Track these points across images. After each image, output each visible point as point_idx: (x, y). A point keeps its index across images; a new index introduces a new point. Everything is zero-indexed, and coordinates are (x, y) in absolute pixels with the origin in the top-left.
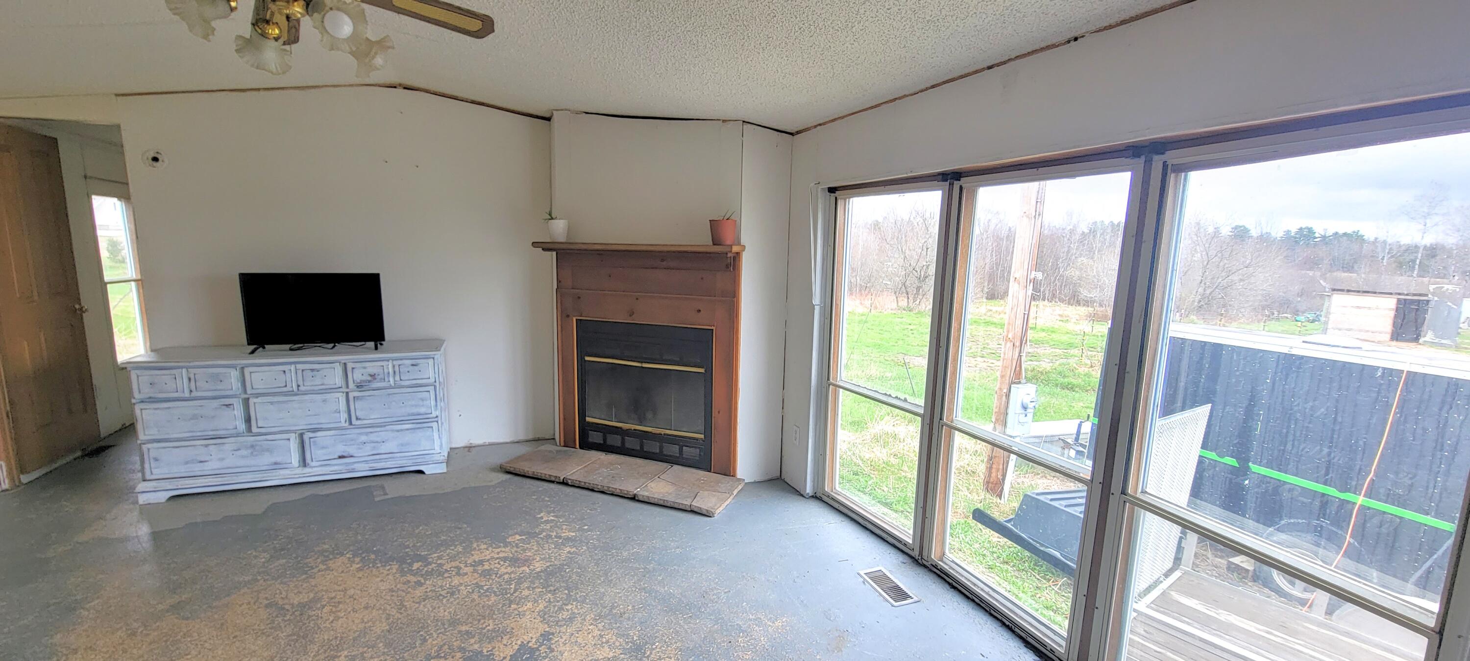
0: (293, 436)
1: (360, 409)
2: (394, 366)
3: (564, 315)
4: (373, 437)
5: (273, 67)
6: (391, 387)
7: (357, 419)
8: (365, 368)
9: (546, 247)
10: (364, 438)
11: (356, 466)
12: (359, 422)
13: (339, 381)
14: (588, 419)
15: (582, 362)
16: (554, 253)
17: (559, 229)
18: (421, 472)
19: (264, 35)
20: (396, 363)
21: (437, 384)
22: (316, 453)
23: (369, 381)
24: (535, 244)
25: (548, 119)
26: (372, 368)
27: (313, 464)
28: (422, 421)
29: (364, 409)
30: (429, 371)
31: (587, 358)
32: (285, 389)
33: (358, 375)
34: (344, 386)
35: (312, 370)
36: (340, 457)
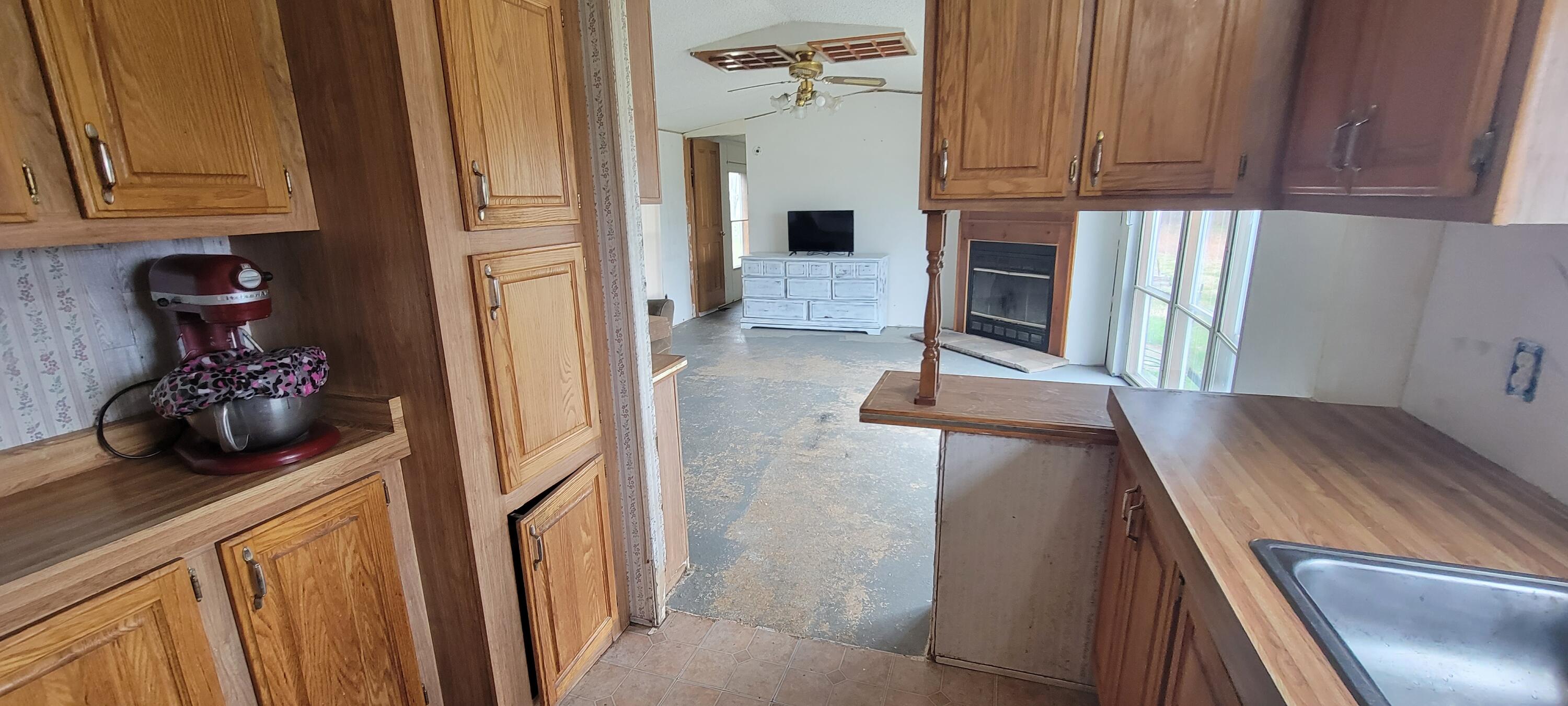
0: (805, 303)
1: (837, 290)
2: (856, 266)
3: (963, 238)
4: (842, 308)
6: (854, 279)
7: (836, 296)
8: (841, 266)
10: (838, 308)
11: (834, 324)
12: (836, 298)
13: (828, 273)
14: (972, 312)
15: (972, 272)
18: (866, 333)
19: (799, 105)
20: (858, 264)
21: (879, 279)
22: (814, 313)
23: (843, 275)
26: (845, 266)
27: (813, 319)
28: (868, 301)
29: (841, 290)
30: (874, 271)
31: (975, 269)
32: (803, 276)
33: (837, 271)
34: (830, 276)
35: (816, 266)
36: (826, 317)
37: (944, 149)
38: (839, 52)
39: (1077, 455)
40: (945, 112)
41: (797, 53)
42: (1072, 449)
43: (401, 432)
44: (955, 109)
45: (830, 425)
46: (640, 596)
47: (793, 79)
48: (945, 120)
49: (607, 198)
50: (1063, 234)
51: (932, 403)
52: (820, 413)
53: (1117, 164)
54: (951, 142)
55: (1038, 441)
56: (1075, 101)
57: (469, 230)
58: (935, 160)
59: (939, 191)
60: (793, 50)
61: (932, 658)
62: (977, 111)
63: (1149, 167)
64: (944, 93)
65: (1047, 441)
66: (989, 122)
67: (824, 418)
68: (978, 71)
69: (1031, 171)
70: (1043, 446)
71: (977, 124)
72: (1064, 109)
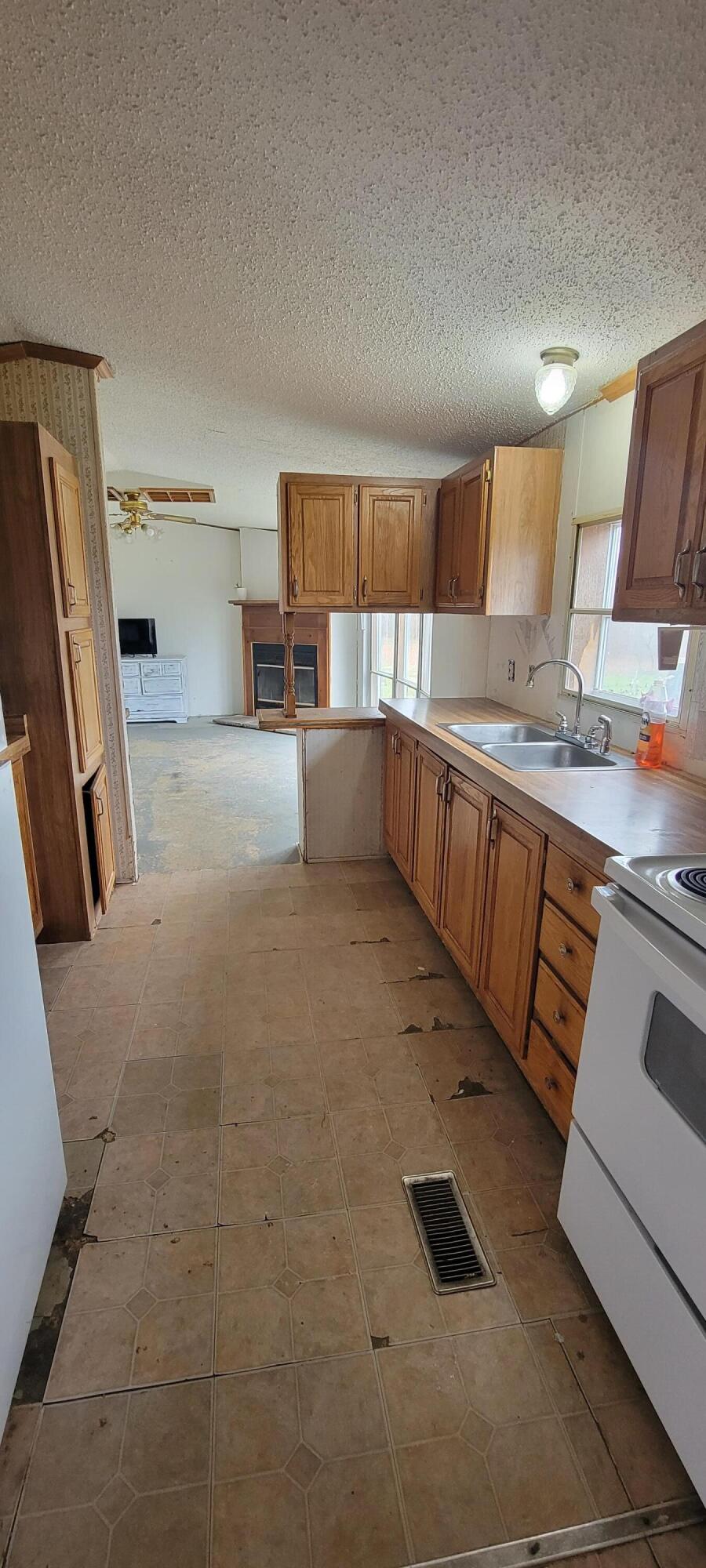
1: (146, 686)
2: (162, 666)
3: (246, 641)
4: (153, 702)
5: (129, 542)
6: (161, 676)
7: (146, 692)
8: (147, 666)
9: (236, 603)
10: (149, 702)
11: (145, 716)
12: (146, 694)
13: (138, 673)
14: (259, 699)
15: (255, 667)
16: (241, 606)
17: (242, 594)
18: (174, 722)
19: (127, 533)
20: (163, 664)
21: (182, 676)
23: (150, 673)
24: (230, 602)
25: (239, 530)
26: (152, 666)
28: (174, 695)
29: (150, 687)
30: (176, 669)
31: (258, 664)
33: (145, 670)
34: (140, 675)
35: (126, 667)
36: (138, 711)
37: (295, 581)
38: (158, 496)
39: (368, 732)
40: (294, 561)
41: (125, 493)
42: (366, 731)
43: (27, 735)
44: (299, 560)
45: (183, 779)
46: (123, 863)
47: (122, 512)
48: (296, 565)
49: (100, 602)
50: (320, 636)
51: (295, 716)
52: (171, 773)
53: (373, 591)
54: (299, 578)
55: (350, 729)
56: (354, 561)
57: (67, 617)
58: (291, 586)
59: (294, 602)
60: (122, 491)
61: (306, 862)
62: (310, 563)
63: (387, 593)
64: (294, 553)
65: (354, 729)
66: (316, 569)
67: (176, 775)
68: (309, 543)
69: (337, 593)
70: (352, 731)
71: (310, 568)
72: (348, 564)
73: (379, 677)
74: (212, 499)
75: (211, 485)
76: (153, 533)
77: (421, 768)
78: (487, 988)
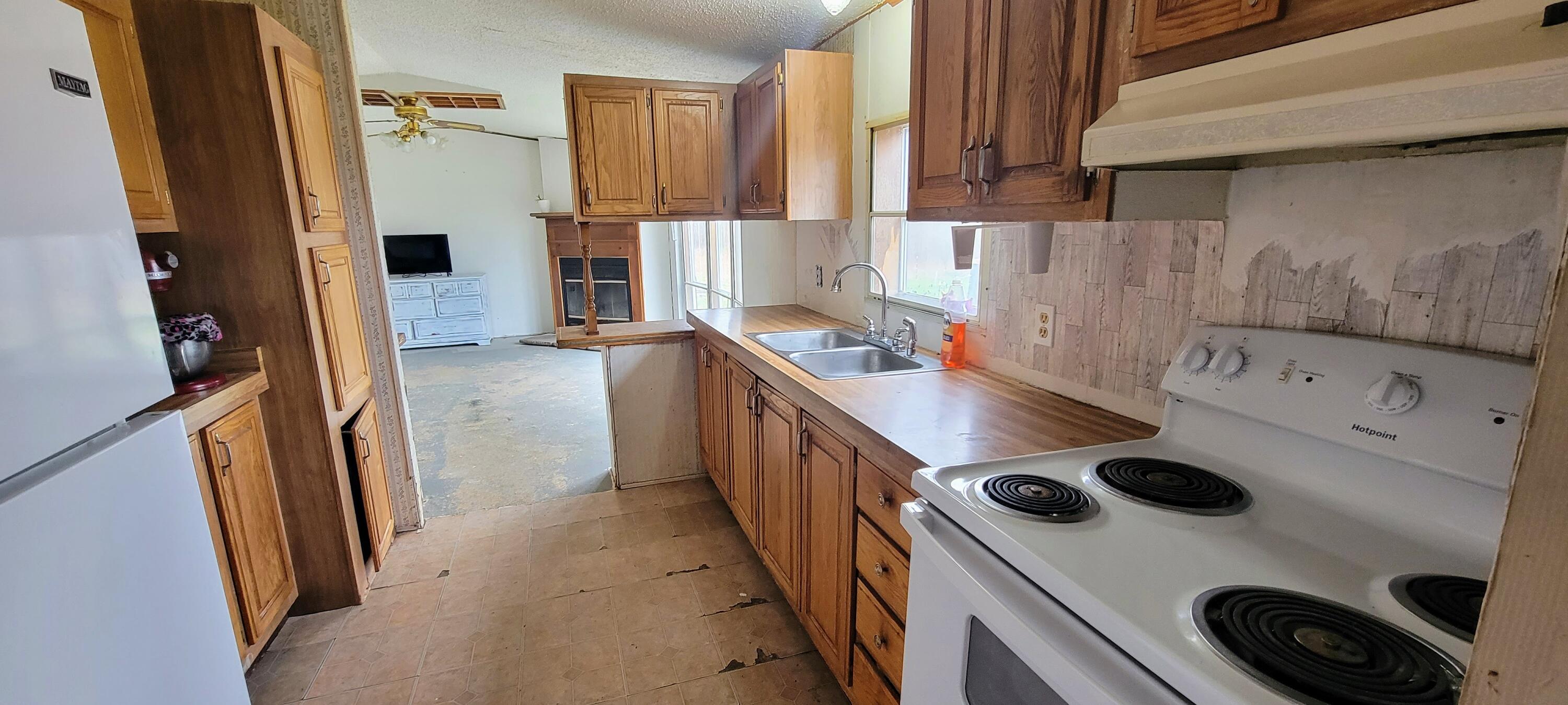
0: (408, 323)
1: (442, 308)
2: (458, 285)
3: (552, 255)
4: (450, 324)
5: (408, 151)
6: (457, 296)
7: (441, 313)
8: (443, 285)
9: (539, 216)
10: (445, 324)
11: (442, 340)
12: (442, 316)
13: (430, 293)
14: (569, 316)
15: (564, 283)
16: (544, 219)
17: (544, 207)
18: (476, 344)
19: (405, 141)
20: (459, 283)
21: (482, 295)
22: (420, 332)
23: (446, 293)
24: (531, 215)
25: (537, 140)
26: (447, 285)
27: (419, 338)
28: (475, 315)
29: (447, 308)
30: (477, 287)
31: (567, 281)
32: (402, 297)
33: (439, 290)
34: (433, 296)
35: (416, 287)
36: (433, 334)
37: (587, 188)
38: (439, 101)
39: (677, 346)
40: (586, 167)
41: (400, 98)
42: (675, 344)
43: (263, 370)
44: (591, 167)
45: (483, 406)
46: (404, 508)
47: (398, 119)
48: (587, 172)
49: (357, 214)
50: (631, 249)
51: (597, 333)
52: (469, 400)
53: (673, 199)
54: (592, 186)
55: (657, 343)
56: (650, 167)
57: (309, 231)
58: (583, 194)
59: (588, 211)
60: (396, 95)
61: (618, 488)
62: (603, 169)
63: (688, 200)
64: (584, 158)
65: (662, 343)
66: (610, 176)
67: (474, 403)
68: (600, 148)
69: (634, 201)
70: (660, 346)
71: (604, 175)
72: (645, 171)
73: (694, 287)
74: (501, 105)
75: (498, 90)
76: (434, 141)
77: (731, 382)
78: (809, 611)
